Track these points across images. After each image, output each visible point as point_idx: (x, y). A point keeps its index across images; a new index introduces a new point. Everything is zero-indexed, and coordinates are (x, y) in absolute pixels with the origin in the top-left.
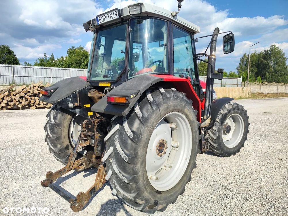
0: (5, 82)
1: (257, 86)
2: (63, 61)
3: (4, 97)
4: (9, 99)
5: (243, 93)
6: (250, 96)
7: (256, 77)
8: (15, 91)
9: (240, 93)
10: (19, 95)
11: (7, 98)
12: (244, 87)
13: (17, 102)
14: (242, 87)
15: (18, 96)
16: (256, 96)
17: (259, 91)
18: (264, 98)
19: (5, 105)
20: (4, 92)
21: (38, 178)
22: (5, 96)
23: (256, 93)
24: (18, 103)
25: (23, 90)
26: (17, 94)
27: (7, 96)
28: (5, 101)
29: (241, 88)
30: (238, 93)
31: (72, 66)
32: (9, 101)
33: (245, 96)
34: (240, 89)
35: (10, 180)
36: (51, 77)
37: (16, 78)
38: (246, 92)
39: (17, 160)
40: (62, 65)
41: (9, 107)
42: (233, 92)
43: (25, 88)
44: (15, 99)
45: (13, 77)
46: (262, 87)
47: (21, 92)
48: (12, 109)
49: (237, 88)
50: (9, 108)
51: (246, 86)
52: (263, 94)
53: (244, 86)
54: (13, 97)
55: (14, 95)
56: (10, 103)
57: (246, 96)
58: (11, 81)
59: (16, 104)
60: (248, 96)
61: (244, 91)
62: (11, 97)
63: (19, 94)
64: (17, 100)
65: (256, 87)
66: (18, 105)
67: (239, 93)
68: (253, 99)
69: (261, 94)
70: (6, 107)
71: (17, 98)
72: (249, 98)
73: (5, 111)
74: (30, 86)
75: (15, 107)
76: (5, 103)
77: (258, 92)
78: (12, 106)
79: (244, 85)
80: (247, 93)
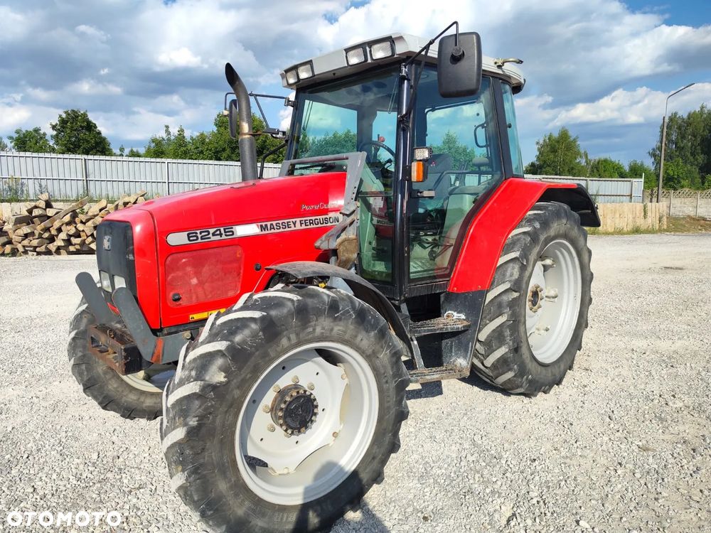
0: (69, 193)
1: (688, 200)
2: (203, 142)
3: (62, 228)
4: (72, 230)
5: (645, 218)
6: (665, 227)
7: (703, 178)
8: (87, 213)
9: (637, 218)
10: (93, 223)
11: (69, 228)
12: (651, 202)
13: (88, 237)
14: (643, 201)
15: (90, 224)
16: (682, 225)
17: (692, 214)
18: (704, 232)
19: (62, 244)
20: (61, 214)
21: (57, 383)
22: (63, 224)
23: (684, 218)
24: (90, 239)
25: (101, 210)
26: (88, 220)
27: (68, 224)
28: (63, 236)
29: (639, 206)
30: (631, 219)
31: (225, 155)
32: (71, 236)
33: (651, 227)
34: (638, 208)
35: (7, 384)
36: (167, 181)
37: (91, 185)
38: (654, 215)
39: (36, 350)
40: (202, 152)
41: (72, 248)
42: (617, 215)
43: (106, 207)
44: (83, 231)
45: (85, 181)
46: (701, 202)
47: (97, 215)
48: (78, 252)
49: (627, 206)
50: (73, 251)
51: (655, 199)
52: (704, 219)
53: (651, 199)
54: (80, 227)
55: (82, 222)
56: (74, 240)
57: (653, 225)
58: (81, 192)
59: (87, 242)
60: (660, 226)
61: (649, 214)
62: (75, 227)
63: (92, 220)
64: (89, 234)
65: (685, 203)
66: (89, 244)
67: (634, 218)
68: (673, 233)
69: (698, 220)
70: (65, 247)
71: (88, 228)
72: (661, 231)
73: (64, 256)
74: (116, 203)
75: (85, 249)
76: (63, 240)
77: (689, 216)
78: (78, 247)
79: (650, 197)
80: (657, 219)
